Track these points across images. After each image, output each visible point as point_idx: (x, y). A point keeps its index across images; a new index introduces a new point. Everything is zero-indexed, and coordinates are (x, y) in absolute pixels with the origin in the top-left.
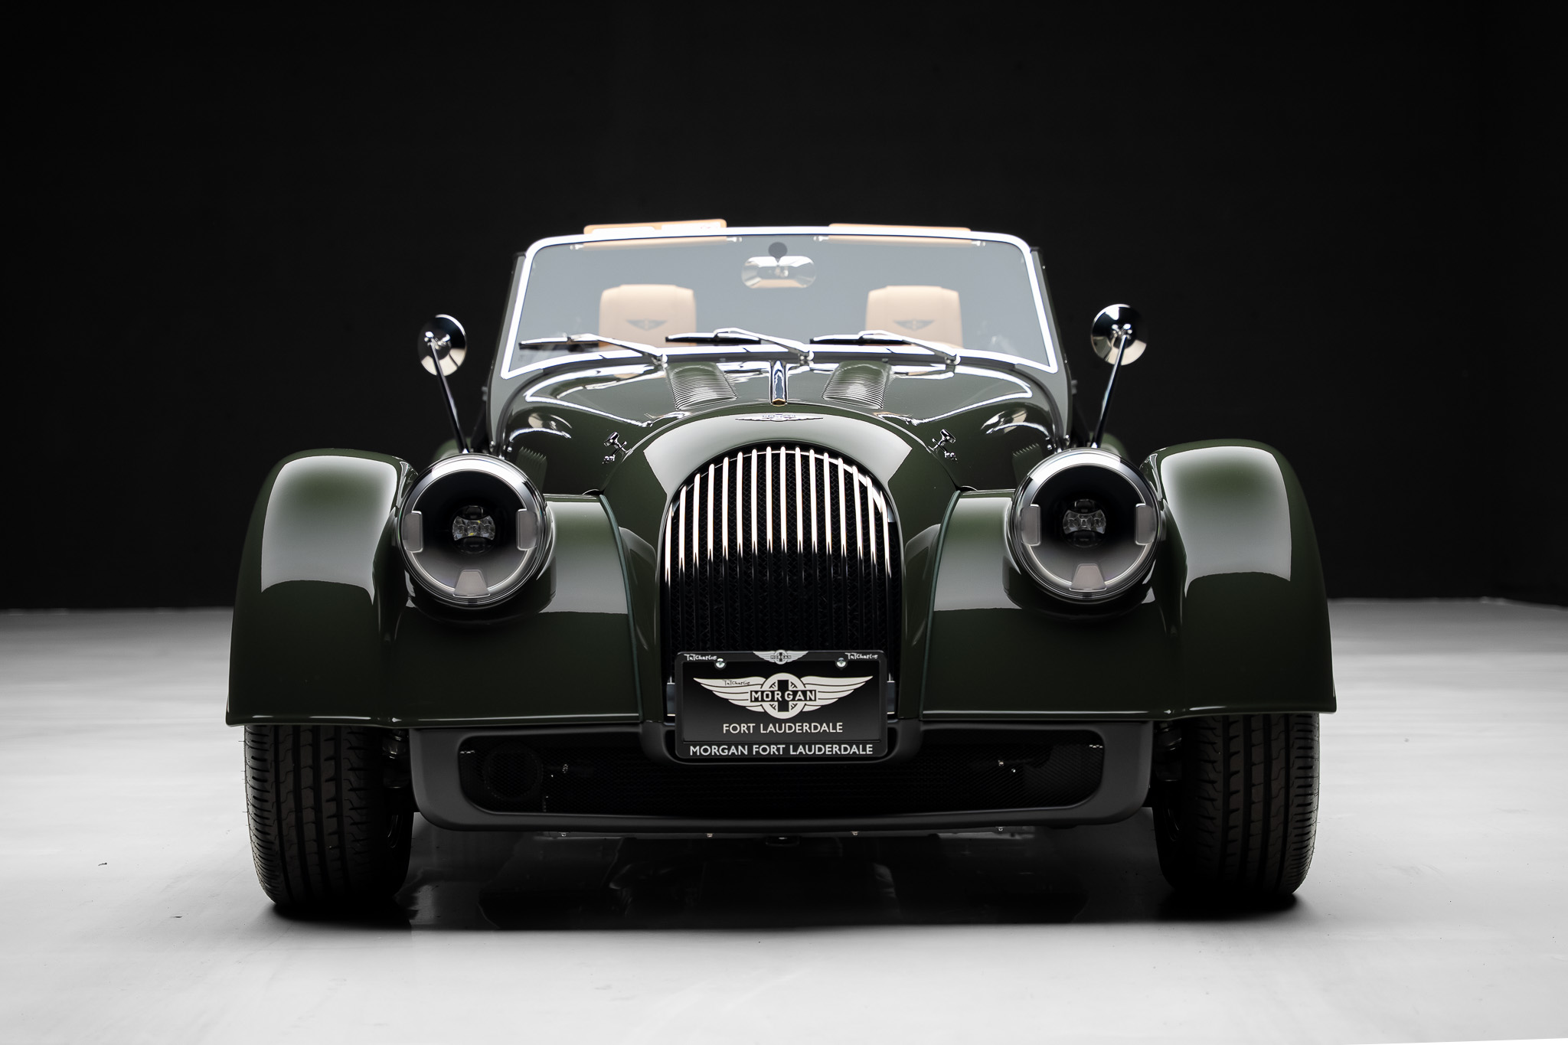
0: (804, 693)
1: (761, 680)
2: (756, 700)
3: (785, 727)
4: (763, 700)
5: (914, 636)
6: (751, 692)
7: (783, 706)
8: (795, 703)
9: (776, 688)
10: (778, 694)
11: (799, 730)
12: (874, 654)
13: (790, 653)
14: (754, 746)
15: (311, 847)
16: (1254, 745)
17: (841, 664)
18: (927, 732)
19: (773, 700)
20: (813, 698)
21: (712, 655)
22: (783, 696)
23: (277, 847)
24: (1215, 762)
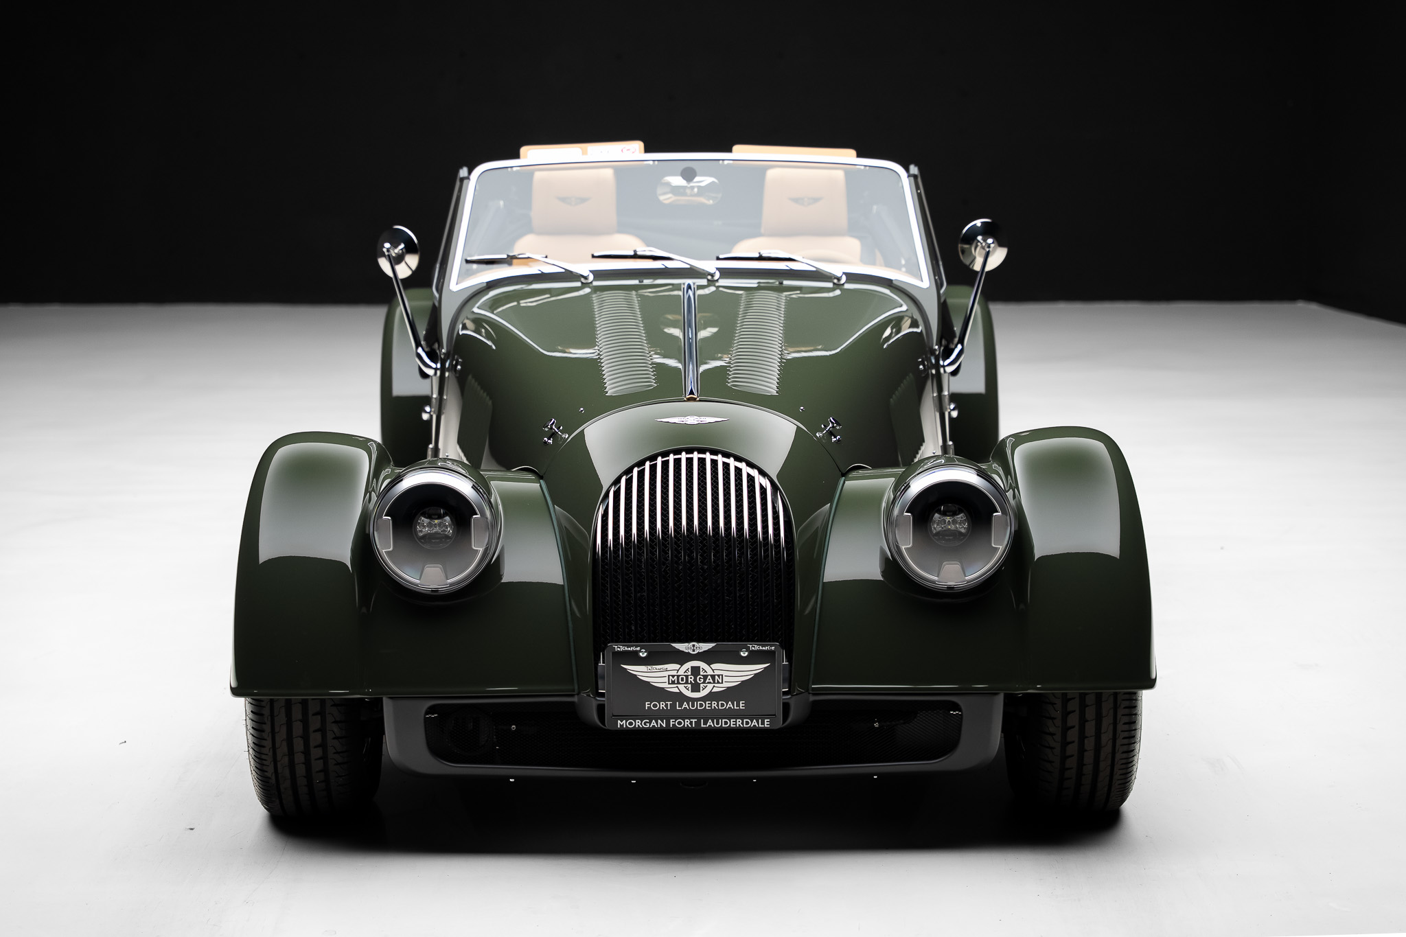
0: (713, 677)
1: (677, 666)
2: (673, 683)
3: (697, 705)
4: (678, 683)
5: (807, 606)
6: (669, 676)
7: (696, 688)
8: (705, 685)
9: (690, 673)
10: (691, 678)
11: (709, 707)
12: (771, 646)
13: (701, 644)
14: (671, 720)
15: (301, 782)
16: (1088, 706)
17: (744, 654)
18: (815, 702)
19: (687, 683)
20: (721, 682)
21: (637, 646)
22: (695, 680)
23: (273, 781)
24: (1055, 718)
